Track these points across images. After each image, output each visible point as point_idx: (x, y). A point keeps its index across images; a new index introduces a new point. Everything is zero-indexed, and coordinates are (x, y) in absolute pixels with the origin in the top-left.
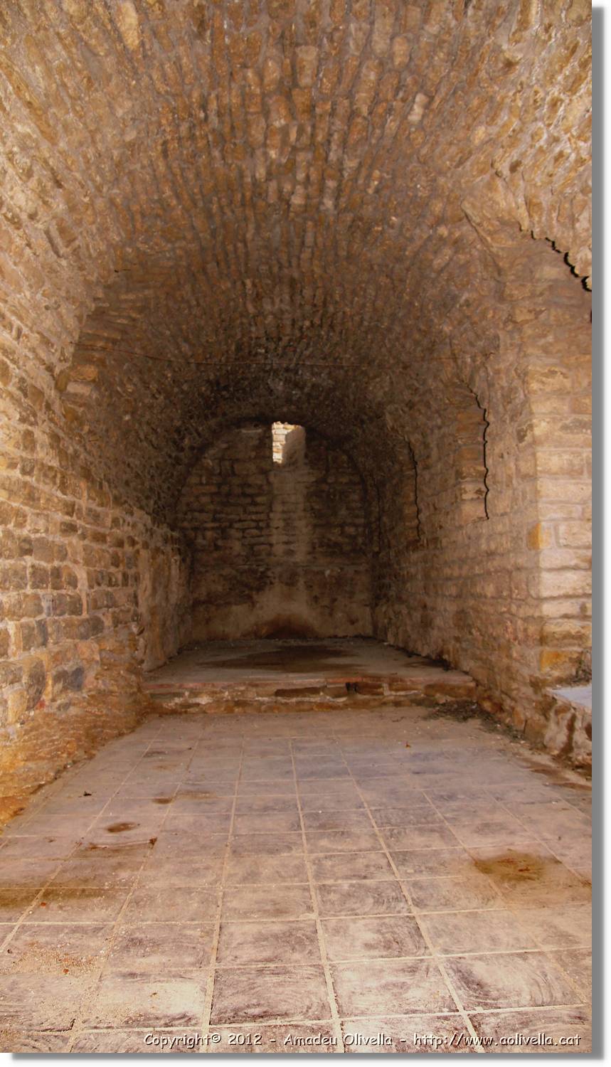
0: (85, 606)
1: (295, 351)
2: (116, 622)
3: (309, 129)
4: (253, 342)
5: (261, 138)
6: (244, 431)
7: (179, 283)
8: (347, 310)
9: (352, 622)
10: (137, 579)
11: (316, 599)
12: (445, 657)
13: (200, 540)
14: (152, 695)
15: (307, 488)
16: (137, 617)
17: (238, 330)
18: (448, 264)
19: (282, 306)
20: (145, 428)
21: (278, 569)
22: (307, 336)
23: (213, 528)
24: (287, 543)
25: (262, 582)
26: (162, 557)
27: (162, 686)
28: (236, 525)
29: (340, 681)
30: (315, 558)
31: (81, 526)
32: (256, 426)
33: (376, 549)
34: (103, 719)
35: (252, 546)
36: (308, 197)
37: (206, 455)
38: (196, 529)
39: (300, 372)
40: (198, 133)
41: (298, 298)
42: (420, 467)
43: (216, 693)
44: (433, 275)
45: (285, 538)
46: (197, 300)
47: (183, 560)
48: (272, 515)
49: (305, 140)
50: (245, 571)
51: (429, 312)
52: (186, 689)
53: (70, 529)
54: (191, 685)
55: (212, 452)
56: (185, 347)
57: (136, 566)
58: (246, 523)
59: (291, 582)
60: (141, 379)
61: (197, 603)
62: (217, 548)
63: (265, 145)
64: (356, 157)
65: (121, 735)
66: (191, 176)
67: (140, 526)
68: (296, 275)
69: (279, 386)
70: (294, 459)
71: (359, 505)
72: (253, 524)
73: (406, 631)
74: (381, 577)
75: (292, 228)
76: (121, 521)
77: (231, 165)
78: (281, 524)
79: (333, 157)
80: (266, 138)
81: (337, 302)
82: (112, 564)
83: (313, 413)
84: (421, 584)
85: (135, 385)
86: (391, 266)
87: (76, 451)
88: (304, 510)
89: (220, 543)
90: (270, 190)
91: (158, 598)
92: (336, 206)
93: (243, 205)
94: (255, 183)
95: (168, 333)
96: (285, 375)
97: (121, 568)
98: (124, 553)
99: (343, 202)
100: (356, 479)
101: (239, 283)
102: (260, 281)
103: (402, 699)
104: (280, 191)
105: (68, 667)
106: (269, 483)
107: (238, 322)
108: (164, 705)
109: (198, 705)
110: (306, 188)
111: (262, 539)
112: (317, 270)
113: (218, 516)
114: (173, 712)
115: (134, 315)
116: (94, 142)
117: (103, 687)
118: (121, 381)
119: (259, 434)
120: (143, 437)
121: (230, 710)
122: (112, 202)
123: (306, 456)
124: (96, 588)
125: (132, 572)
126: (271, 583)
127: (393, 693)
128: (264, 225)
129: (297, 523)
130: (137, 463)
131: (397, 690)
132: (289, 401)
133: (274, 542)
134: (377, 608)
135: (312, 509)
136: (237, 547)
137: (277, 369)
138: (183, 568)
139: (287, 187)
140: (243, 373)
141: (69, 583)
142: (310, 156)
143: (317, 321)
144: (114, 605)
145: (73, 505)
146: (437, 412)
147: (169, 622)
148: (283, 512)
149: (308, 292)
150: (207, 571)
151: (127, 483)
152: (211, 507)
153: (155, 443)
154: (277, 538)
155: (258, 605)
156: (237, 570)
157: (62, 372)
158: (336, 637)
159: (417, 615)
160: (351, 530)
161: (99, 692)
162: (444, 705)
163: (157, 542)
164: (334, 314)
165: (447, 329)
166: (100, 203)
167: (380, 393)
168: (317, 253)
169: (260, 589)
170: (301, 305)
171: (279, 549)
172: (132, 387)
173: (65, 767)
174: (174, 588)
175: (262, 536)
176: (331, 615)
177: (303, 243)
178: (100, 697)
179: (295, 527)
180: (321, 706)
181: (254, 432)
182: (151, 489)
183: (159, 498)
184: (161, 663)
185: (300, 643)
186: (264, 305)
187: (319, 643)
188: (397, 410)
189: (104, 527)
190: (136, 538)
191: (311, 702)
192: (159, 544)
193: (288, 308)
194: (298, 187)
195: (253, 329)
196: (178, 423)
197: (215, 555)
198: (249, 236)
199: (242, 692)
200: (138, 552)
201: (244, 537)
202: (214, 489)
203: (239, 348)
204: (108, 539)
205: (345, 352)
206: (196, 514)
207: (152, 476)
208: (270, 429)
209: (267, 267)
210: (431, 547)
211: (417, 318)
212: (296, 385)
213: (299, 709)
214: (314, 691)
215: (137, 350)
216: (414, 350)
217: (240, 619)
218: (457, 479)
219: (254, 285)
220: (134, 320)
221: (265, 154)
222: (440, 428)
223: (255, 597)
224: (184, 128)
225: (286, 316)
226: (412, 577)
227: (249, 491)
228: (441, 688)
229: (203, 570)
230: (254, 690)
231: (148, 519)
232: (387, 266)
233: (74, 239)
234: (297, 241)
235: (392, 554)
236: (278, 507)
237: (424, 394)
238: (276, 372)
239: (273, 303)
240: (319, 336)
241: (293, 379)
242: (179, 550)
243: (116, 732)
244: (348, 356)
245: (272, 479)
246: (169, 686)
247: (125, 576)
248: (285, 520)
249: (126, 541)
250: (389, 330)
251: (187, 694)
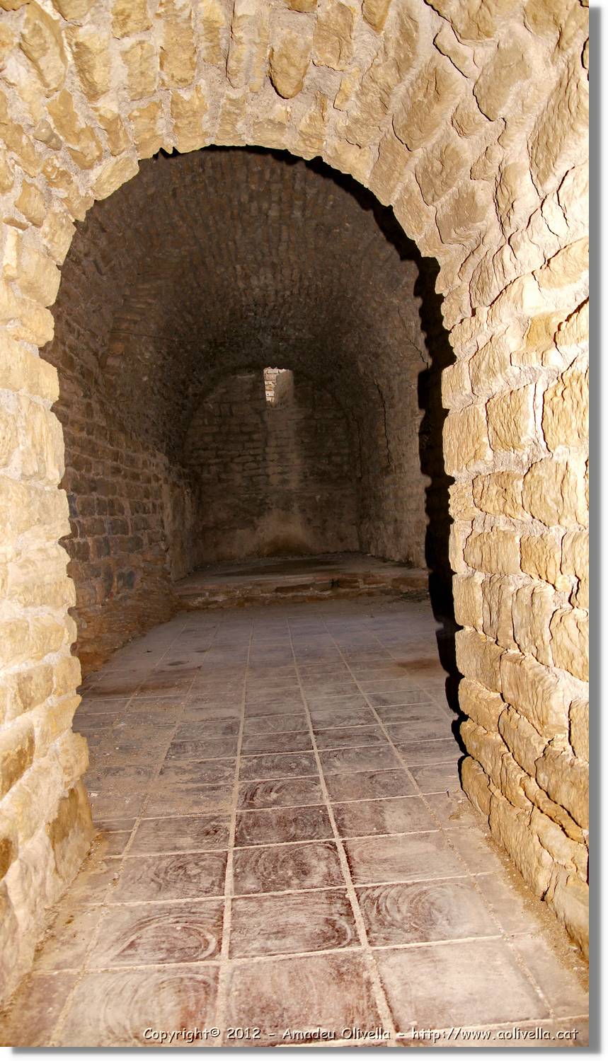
0: (130, 528)
1: (279, 314)
2: (151, 541)
3: (279, 171)
4: (244, 308)
5: (244, 178)
6: (239, 377)
7: (183, 273)
8: (319, 283)
9: (342, 540)
10: (162, 507)
11: (309, 520)
12: (411, 559)
13: (205, 475)
14: (181, 597)
15: (297, 424)
16: (164, 538)
17: (231, 301)
18: (390, 257)
19: (266, 281)
20: (158, 384)
21: (275, 497)
22: (288, 302)
23: (216, 464)
24: (281, 473)
25: (262, 508)
26: (178, 490)
27: (187, 589)
28: (236, 460)
29: (325, 579)
30: (307, 485)
31: (124, 469)
32: (250, 372)
33: (360, 475)
34: (148, 610)
35: (251, 477)
36: (281, 210)
37: (207, 400)
38: (201, 465)
39: (285, 329)
40: (198, 180)
41: (279, 277)
42: (387, 405)
43: (230, 592)
44: (381, 264)
45: (279, 469)
46: (198, 283)
47: (193, 492)
48: (267, 450)
49: (275, 177)
50: (247, 500)
51: (381, 289)
52: (207, 590)
53: (117, 471)
54: (210, 587)
55: (212, 396)
56: (189, 318)
57: (161, 498)
58: (244, 457)
59: (287, 507)
60: (155, 347)
61: (206, 529)
62: (220, 480)
63: (247, 182)
64: (315, 187)
65: (161, 623)
66: (193, 206)
67: (161, 465)
68: (276, 261)
69: (268, 340)
70: (284, 399)
71: (344, 437)
72: (251, 458)
73: (383, 543)
74: (363, 499)
75: (271, 230)
76: (148, 463)
77: (222, 196)
78: (276, 456)
79: (298, 187)
80: (247, 177)
81: (310, 278)
82: (145, 496)
83: (298, 359)
84: (392, 502)
85: (151, 352)
86: (349, 256)
87: (113, 411)
88: (296, 444)
89: (223, 476)
90: (252, 208)
91: (177, 523)
92: (303, 216)
93: (232, 218)
94: (240, 204)
95: (176, 309)
96: (273, 330)
97: (151, 499)
98: (152, 488)
99: (308, 213)
100: (339, 415)
101: (231, 268)
102: (248, 266)
103: (374, 590)
104: (260, 209)
105: (125, 570)
106: (263, 422)
107: (231, 294)
108: (190, 604)
109: (216, 602)
110: (279, 205)
111: (260, 471)
112: (293, 258)
113: (219, 452)
114: (198, 608)
115: (150, 301)
116: (127, 200)
117: (146, 588)
118: (141, 350)
119: (253, 379)
120: (156, 392)
121: (241, 605)
122: (137, 230)
123: (295, 396)
124: (136, 514)
125: (158, 502)
126: (269, 508)
127: (367, 586)
128: (248, 229)
129: (289, 456)
130: (153, 413)
131: (369, 584)
132: (277, 351)
133: (270, 473)
134: (362, 526)
135: (303, 442)
136: (238, 479)
137: (265, 327)
138: (193, 498)
139: (265, 206)
140: (236, 331)
141: (120, 511)
142: (280, 186)
143: (295, 291)
144: (149, 527)
145: (118, 453)
146: (396, 362)
147: (185, 544)
148: (277, 446)
149: (286, 272)
150: (213, 501)
151: (147, 431)
152: (214, 445)
153: (166, 395)
154: (273, 469)
155: (259, 529)
156: (239, 499)
157: (103, 354)
158: (328, 553)
159: (391, 529)
160: (338, 459)
161: (145, 591)
162: (406, 593)
163: (173, 478)
164: (309, 286)
165: (396, 301)
166: (129, 233)
167: (352, 345)
168: (291, 246)
169: (260, 514)
170: (281, 280)
171: (275, 479)
172: (149, 354)
173: (128, 641)
174: (188, 515)
175: (259, 468)
176: (322, 534)
177: (280, 240)
178: (145, 595)
179: (288, 460)
180: (311, 598)
181: (248, 377)
182: (164, 434)
183: (170, 441)
184: (182, 576)
185: (296, 558)
186: (252, 281)
187: (313, 558)
188: (366, 359)
189: (138, 468)
190: (159, 476)
191: (303, 596)
192: (175, 480)
193: (271, 282)
194: (273, 204)
195: (244, 299)
196: (183, 376)
197: (220, 486)
198: (237, 237)
199: (250, 590)
200: (161, 486)
201: (244, 470)
202: (216, 429)
203: (233, 313)
204: (141, 477)
205: (321, 313)
206: (201, 452)
207: (164, 423)
208: (262, 374)
209: (253, 257)
210: (398, 471)
211: (373, 292)
212: (282, 339)
213: (295, 602)
214: (305, 587)
215: (152, 325)
216: (374, 314)
217: (244, 542)
218: (412, 416)
219: (242, 268)
220: (150, 304)
221: (248, 187)
222: (399, 375)
223: (256, 521)
224: (188, 179)
225: (270, 288)
226: (387, 497)
227: (245, 429)
228: (404, 581)
229: (210, 500)
230: (259, 588)
231: (165, 459)
232: (346, 256)
233: (110, 261)
234: (275, 239)
235: (371, 478)
236: (273, 443)
237: (385, 347)
238: (264, 329)
239: (259, 279)
240: (298, 301)
241: (279, 334)
242: (189, 483)
243: (158, 620)
244: (323, 316)
245: (266, 418)
246: (195, 588)
247: (154, 505)
248: (278, 453)
249: (152, 478)
250: (354, 298)
251: (207, 594)
